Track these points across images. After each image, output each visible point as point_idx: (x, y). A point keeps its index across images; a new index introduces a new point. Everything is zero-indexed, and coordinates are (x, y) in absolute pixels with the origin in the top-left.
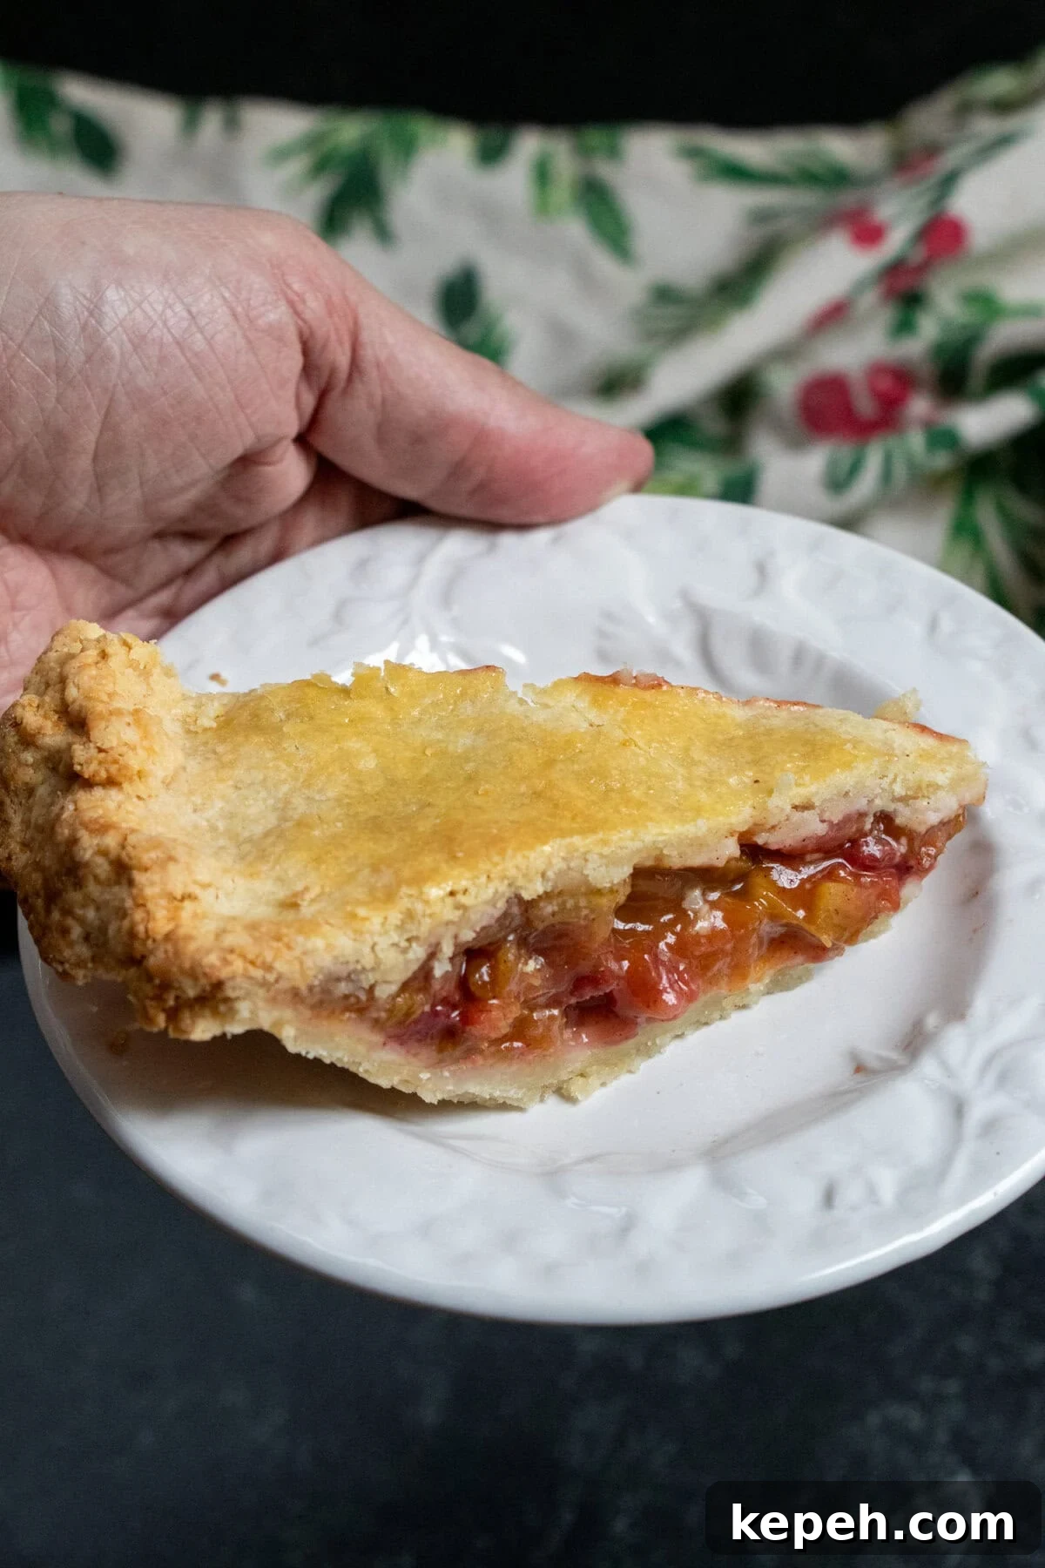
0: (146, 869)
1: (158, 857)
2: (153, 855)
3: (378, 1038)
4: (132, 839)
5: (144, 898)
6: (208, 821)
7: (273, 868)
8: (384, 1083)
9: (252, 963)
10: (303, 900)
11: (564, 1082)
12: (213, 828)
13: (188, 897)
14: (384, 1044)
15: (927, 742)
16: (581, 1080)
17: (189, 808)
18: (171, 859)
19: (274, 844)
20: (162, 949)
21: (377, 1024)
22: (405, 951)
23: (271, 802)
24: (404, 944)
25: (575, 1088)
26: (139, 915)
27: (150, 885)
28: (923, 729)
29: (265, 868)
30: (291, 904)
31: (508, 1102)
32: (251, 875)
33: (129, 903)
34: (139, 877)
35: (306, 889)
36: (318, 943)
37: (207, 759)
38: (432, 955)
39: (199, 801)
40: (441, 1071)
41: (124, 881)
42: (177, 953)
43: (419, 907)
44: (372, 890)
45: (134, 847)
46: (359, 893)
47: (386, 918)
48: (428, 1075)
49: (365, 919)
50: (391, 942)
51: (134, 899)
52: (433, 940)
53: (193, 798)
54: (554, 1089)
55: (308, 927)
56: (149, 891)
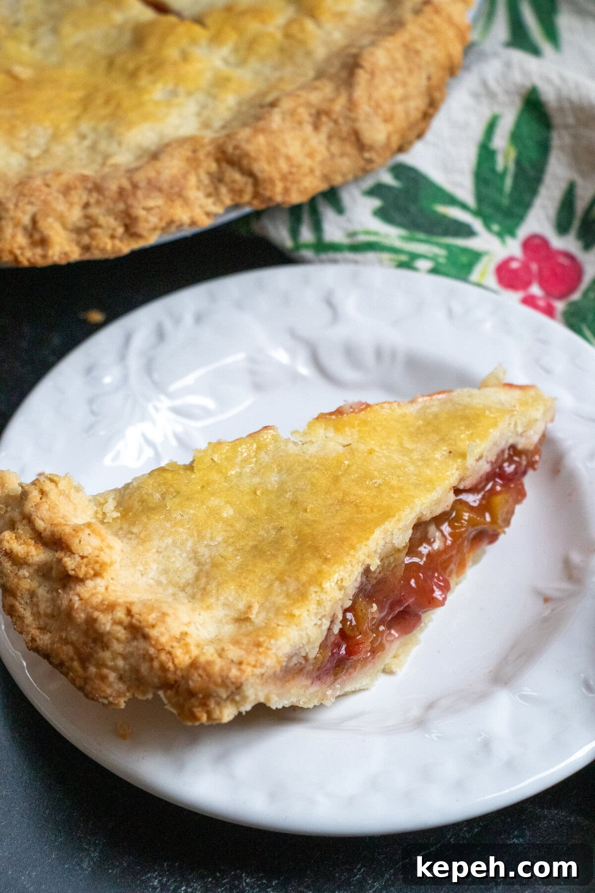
0: (153, 626)
1: (157, 616)
2: (154, 615)
3: (309, 682)
4: (135, 609)
5: (161, 645)
6: (152, 579)
7: (218, 599)
8: (311, 706)
9: (254, 666)
10: (252, 614)
11: (387, 664)
12: (159, 583)
13: (185, 634)
14: (312, 683)
15: (517, 393)
16: (396, 660)
17: (139, 574)
18: (164, 614)
19: (207, 583)
20: (196, 675)
21: (309, 675)
22: (320, 626)
23: (184, 555)
24: (319, 622)
25: (394, 668)
26: (163, 657)
27: (162, 634)
28: (510, 386)
29: (212, 600)
30: (242, 619)
31: (361, 688)
32: (208, 607)
33: (152, 651)
34: (154, 633)
35: (250, 607)
36: (282, 641)
37: (130, 539)
38: (332, 622)
39: (142, 568)
40: (335, 685)
41: (139, 636)
42: (209, 675)
43: (324, 597)
44: (288, 596)
45: (140, 614)
46: (281, 600)
47: (308, 610)
48: (331, 691)
49: (300, 616)
50: (313, 624)
51: (154, 647)
52: (332, 614)
53: (138, 568)
54: (382, 670)
55: (269, 630)
56: (164, 640)
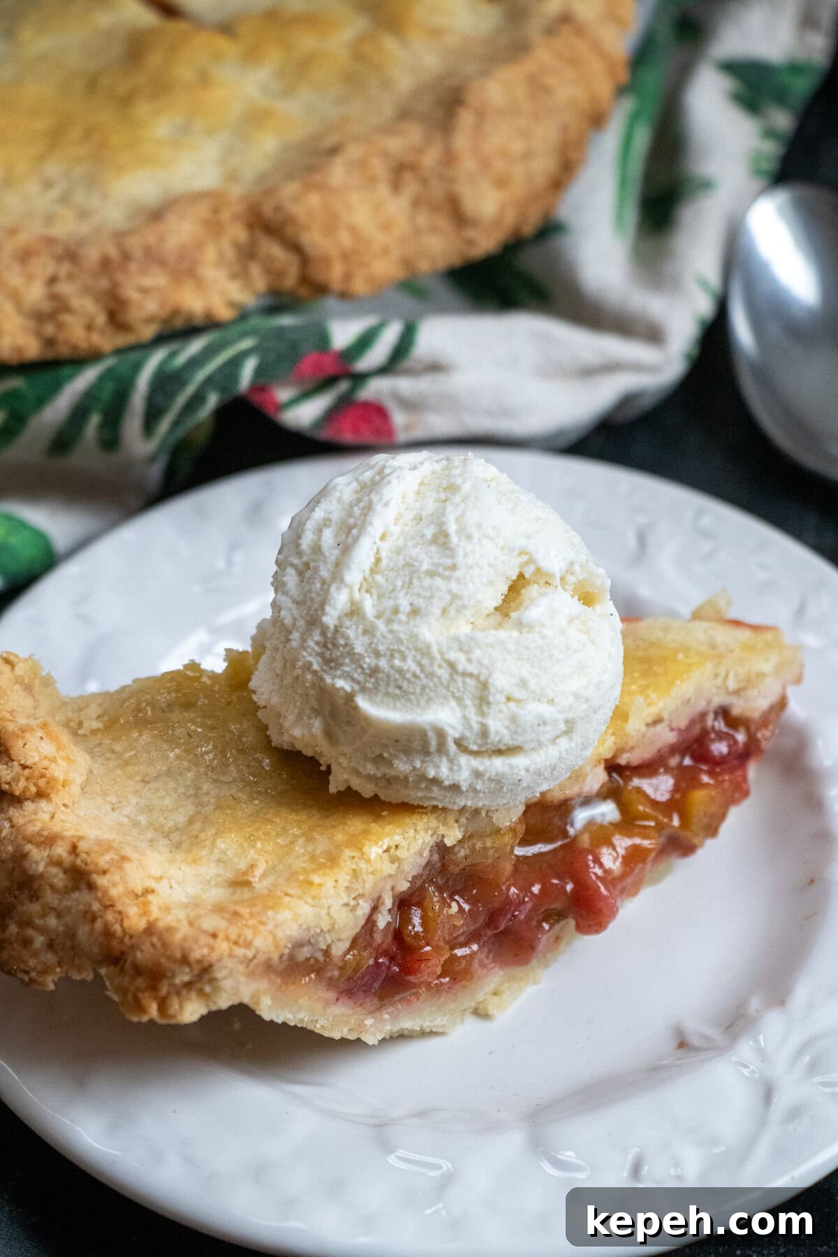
0: (104, 872)
1: (112, 859)
2: (107, 857)
3: (331, 995)
4: (82, 846)
5: (111, 899)
6: (128, 817)
7: (211, 852)
8: (337, 1035)
9: (236, 943)
10: (254, 877)
11: (480, 1003)
12: (136, 824)
13: (148, 891)
14: (337, 999)
15: (743, 635)
16: (496, 999)
17: (108, 807)
18: (124, 858)
19: (203, 830)
20: (148, 944)
21: (331, 983)
22: (353, 909)
23: (181, 790)
24: (352, 903)
25: (491, 1009)
26: (110, 916)
27: (113, 885)
28: (737, 623)
29: (204, 853)
30: (240, 882)
31: (434, 1030)
32: (194, 861)
33: (96, 906)
34: (102, 881)
35: (252, 866)
36: (285, 915)
37: (107, 759)
38: (375, 909)
39: (115, 800)
40: (381, 1015)
41: (83, 886)
42: (165, 945)
43: (363, 865)
44: (313, 858)
45: (87, 853)
46: (300, 863)
47: (336, 881)
48: (372, 1021)
49: (320, 885)
50: (342, 903)
51: (100, 901)
52: (376, 895)
53: (108, 799)
54: (472, 1010)
55: (270, 901)
56: (114, 892)
